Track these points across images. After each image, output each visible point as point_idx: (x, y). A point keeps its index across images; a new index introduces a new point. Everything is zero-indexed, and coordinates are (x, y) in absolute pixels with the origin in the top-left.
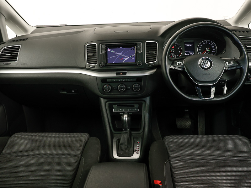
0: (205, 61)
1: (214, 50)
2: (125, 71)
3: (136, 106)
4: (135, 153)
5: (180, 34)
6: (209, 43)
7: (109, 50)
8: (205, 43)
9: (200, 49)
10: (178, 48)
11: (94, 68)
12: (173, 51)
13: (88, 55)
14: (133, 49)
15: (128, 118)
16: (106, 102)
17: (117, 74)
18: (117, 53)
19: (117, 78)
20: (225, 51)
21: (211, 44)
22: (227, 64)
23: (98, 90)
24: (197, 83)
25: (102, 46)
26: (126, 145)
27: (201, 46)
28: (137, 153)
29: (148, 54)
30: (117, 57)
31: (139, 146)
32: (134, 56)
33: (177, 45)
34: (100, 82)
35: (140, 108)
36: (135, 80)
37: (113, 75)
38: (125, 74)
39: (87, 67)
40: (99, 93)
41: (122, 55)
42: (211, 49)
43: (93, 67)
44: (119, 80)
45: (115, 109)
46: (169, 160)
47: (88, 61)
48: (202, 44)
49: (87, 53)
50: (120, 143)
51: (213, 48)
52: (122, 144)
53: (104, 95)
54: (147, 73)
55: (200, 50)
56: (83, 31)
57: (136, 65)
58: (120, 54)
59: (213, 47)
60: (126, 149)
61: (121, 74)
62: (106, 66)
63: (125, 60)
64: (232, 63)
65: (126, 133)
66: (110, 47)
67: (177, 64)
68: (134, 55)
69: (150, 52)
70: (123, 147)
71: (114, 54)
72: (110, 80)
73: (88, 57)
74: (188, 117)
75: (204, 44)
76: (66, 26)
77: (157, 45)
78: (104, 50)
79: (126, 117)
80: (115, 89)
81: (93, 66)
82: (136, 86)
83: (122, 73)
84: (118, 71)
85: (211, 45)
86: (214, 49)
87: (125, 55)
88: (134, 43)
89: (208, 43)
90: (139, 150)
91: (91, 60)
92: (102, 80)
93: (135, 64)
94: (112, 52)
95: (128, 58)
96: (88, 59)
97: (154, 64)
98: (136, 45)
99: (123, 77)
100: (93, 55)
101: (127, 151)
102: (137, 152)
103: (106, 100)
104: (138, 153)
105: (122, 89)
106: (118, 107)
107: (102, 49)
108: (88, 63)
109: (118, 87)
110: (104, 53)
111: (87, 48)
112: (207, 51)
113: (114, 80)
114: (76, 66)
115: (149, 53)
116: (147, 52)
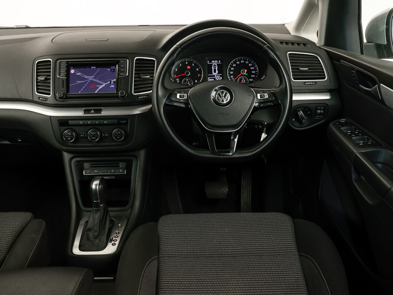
0: (222, 92)
1: (253, 74)
2: (98, 107)
3: (121, 165)
4: (110, 245)
5: (182, 47)
6: (247, 62)
7: (72, 71)
8: (240, 62)
9: (232, 71)
10: (197, 69)
11: (46, 100)
12: (187, 73)
13: (37, 79)
14: (112, 71)
15: (101, 186)
16: (71, 159)
17: (86, 111)
18: (86, 77)
19: (85, 118)
20: (266, 75)
21: (250, 63)
22: (259, 98)
23: (54, 138)
24: (209, 128)
25: (60, 65)
26: (96, 231)
27: (234, 67)
28: (113, 244)
29: (137, 79)
30: (85, 83)
31: (119, 233)
32: (114, 82)
33: (194, 64)
34: (56, 125)
35: (129, 168)
36: (115, 121)
37: (79, 113)
38: (99, 111)
39: (36, 99)
40: (57, 145)
41: (95, 80)
42: (249, 72)
43: (44, 100)
44: (89, 122)
45: (87, 169)
46: (158, 257)
47: (37, 89)
48: (235, 63)
49: (37, 76)
50: (87, 228)
51: (253, 70)
52: (89, 230)
53: (65, 147)
54: (137, 111)
55: (232, 73)
56: (39, 37)
57: (117, 97)
58: (91, 78)
59: (253, 68)
60: (96, 238)
61: (92, 111)
62: (67, 98)
63: (100, 88)
64: (266, 96)
65: (97, 211)
66: (76, 66)
67: (178, 97)
68: (115, 80)
69: (141, 75)
70: (91, 234)
71: (80, 78)
72: (74, 122)
73: (37, 82)
74: (226, 180)
75: (238, 63)
76: (27, 27)
77: (154, 64)
78: (63, 71)
79: (96, 185)
80: (82, 138)
81: (44, 98)
82: (117, 132)
83: (94, 110)
84: (86, 107)
85: (250, 65)
86: (254, 72)
87: (99, 79)
88: (115, 61)
89: (245, 62)
90: (118, 239)
91: (42, 87)
92: (59, 123)
93: (115, 95)
94: (77, 74)
95: (104, 85)
96: (37, 86)
97: (148, 95)
98: (118, 62)
99: (96, 118)
100: (46, 79)
101: (97, 241)
102: (113, 242)
103: (71, 156)
104: (115, 244)
105: (93, 136)
106: (91, 167)
107: (60, 69)
108: (38, 92)
109: (87, 134)
110: (63, 77)
111: (37, 66)
112: (242, 75)
113: (81, 122)
114: (18, 97)
115: (140, 77)
116: (136, 76)
